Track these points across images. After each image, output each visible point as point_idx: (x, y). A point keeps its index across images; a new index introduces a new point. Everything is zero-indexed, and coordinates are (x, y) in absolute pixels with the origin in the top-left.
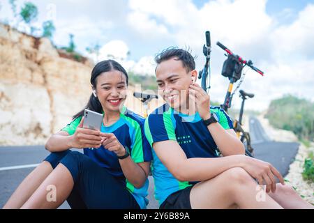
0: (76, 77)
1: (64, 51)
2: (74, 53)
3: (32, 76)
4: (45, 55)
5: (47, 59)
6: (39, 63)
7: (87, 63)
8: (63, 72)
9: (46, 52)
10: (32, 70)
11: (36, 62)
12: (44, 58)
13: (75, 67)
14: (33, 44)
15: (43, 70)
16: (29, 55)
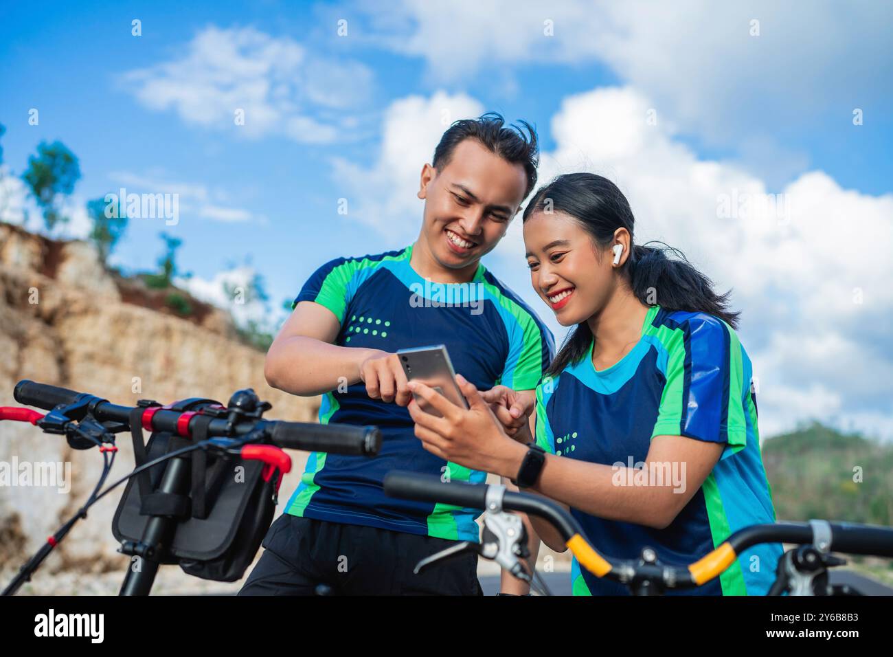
0: (169, 363)
1: (140, 285)
2: (170, 293)
3: (20, 360)
4: (72, 294)
5: (76, 308)
6: (50, 320)
7: (210, 321)
8: (129, 347)
9: (79, 287)
10: (22, 341)
11: (39, 315)
12: (65, 303)
13: (167, 333)
14: (37, 260)
15: (60, 342)
16: (17, 293)
